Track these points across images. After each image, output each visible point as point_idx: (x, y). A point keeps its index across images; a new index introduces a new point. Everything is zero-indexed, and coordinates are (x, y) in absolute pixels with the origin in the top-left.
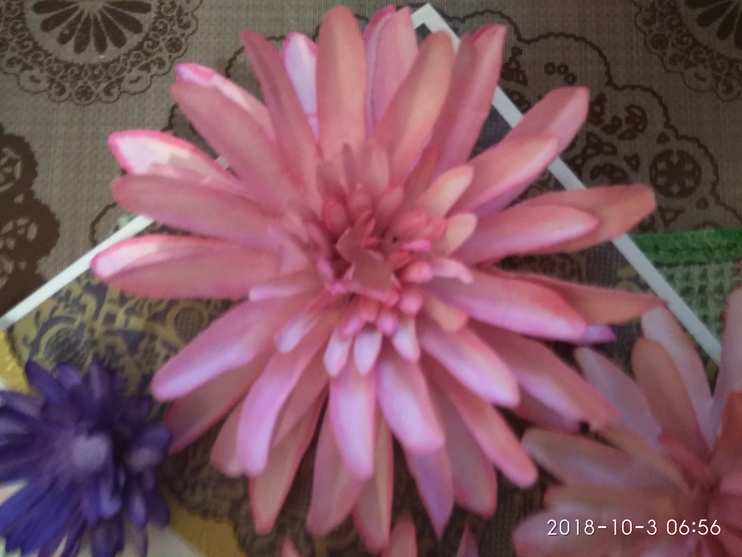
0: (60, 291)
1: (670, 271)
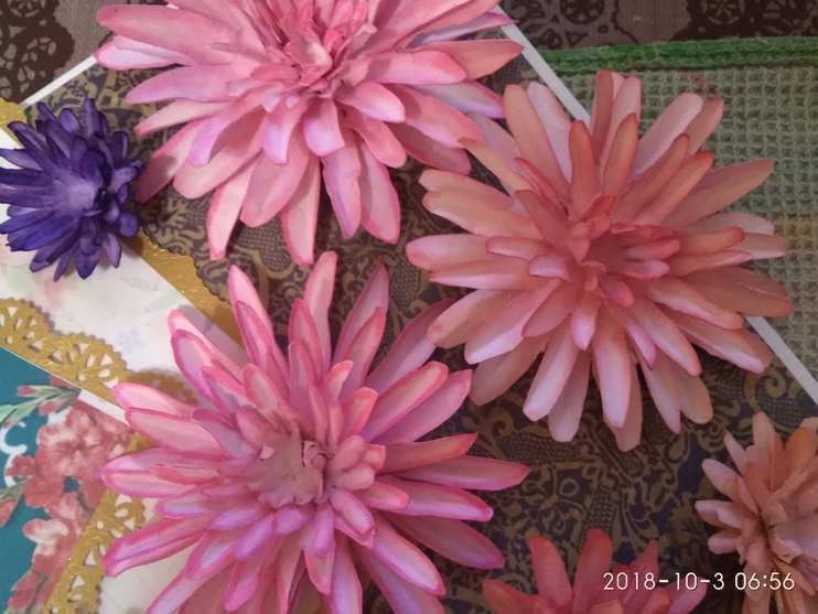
0: (70, 81)
1: (569, 79)
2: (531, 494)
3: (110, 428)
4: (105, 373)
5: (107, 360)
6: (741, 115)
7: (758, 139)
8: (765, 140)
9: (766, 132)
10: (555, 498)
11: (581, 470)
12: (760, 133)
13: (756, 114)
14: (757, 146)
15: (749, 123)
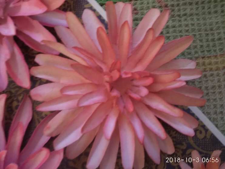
6: (179, 16)
7: (187, 25)
8: (190, 26)
9: (190, 22)
12: (188, 23)
13: (185, 15)
14: (187, 29)
15: (183, 19)
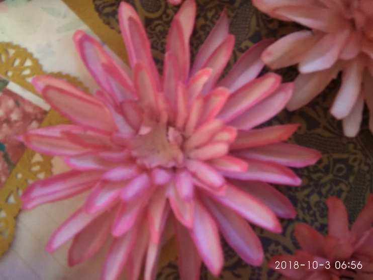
2: (315, 172)
3: (29, 110)
4: (27, 72)
5: (28, 63)
10: (330, 176)
11: (348, 159)
